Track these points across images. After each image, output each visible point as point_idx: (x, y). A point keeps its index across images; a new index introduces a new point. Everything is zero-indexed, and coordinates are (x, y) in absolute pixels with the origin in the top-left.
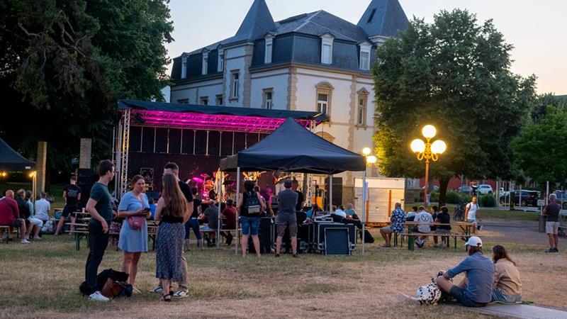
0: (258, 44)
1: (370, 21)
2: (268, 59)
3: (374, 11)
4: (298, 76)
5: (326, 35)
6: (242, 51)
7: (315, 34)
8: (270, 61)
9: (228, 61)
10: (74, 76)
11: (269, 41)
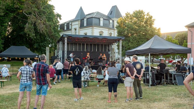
0: (82, 21)
1: (111, 14)
2: (85, 25)
3: (112, 11)
4: (94, 29)
5: (101, 18)
6: (77, 23)
7: (98, 17)
8: (86, 25)
9: (73, 26)
10: (43, 28)
11: (85, 20)
